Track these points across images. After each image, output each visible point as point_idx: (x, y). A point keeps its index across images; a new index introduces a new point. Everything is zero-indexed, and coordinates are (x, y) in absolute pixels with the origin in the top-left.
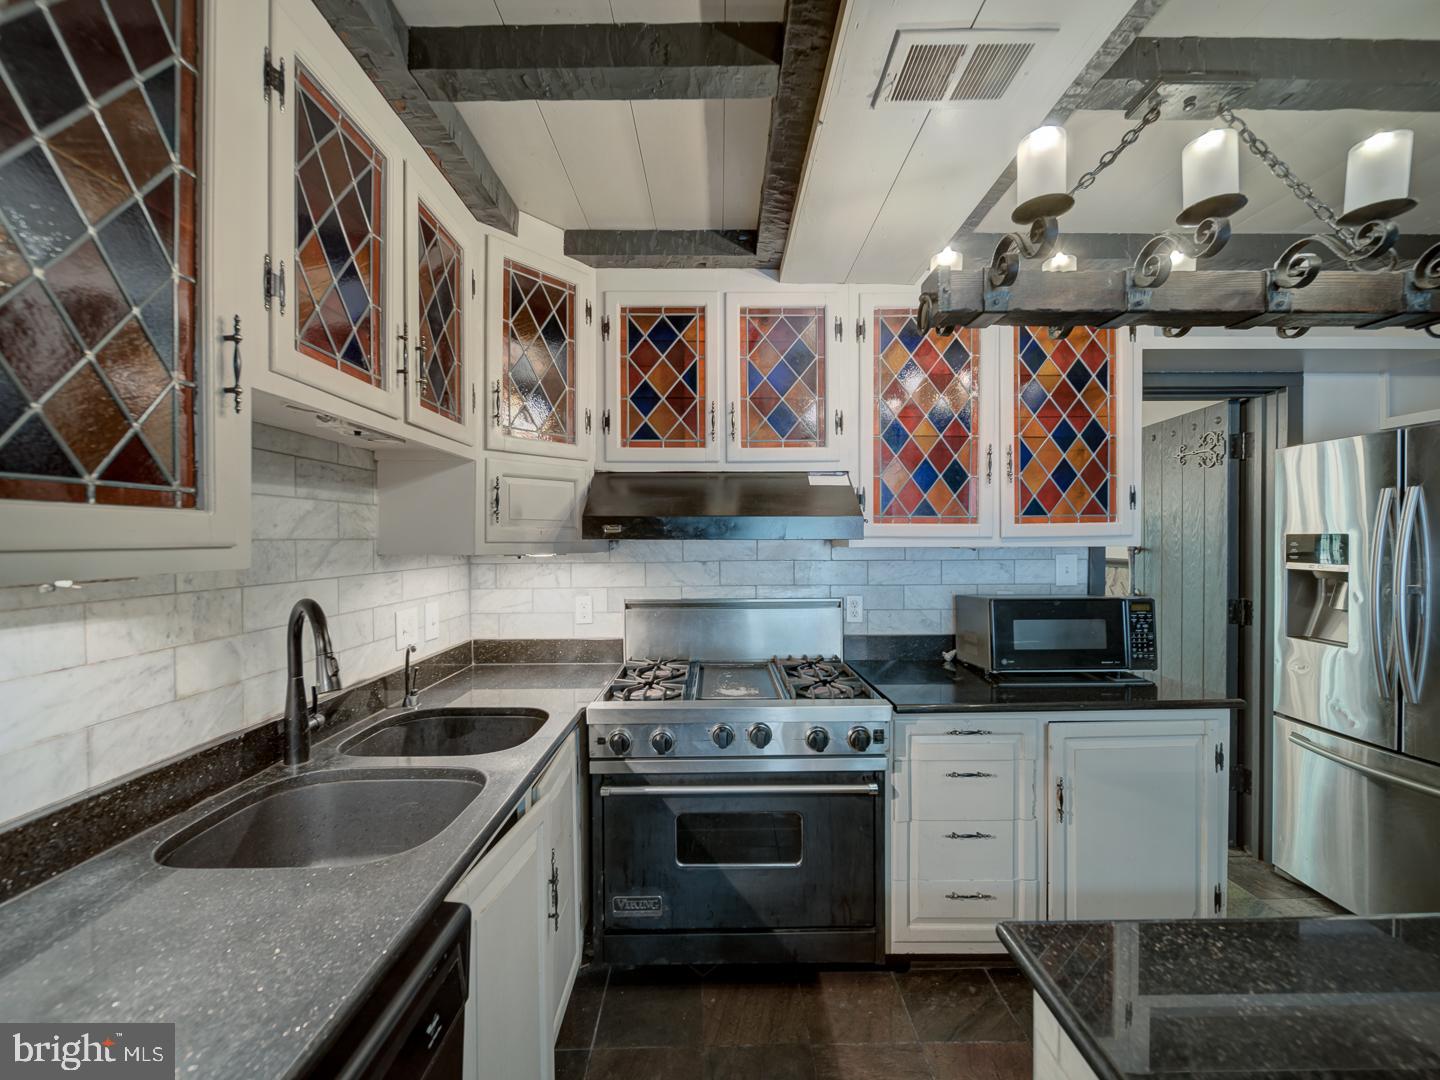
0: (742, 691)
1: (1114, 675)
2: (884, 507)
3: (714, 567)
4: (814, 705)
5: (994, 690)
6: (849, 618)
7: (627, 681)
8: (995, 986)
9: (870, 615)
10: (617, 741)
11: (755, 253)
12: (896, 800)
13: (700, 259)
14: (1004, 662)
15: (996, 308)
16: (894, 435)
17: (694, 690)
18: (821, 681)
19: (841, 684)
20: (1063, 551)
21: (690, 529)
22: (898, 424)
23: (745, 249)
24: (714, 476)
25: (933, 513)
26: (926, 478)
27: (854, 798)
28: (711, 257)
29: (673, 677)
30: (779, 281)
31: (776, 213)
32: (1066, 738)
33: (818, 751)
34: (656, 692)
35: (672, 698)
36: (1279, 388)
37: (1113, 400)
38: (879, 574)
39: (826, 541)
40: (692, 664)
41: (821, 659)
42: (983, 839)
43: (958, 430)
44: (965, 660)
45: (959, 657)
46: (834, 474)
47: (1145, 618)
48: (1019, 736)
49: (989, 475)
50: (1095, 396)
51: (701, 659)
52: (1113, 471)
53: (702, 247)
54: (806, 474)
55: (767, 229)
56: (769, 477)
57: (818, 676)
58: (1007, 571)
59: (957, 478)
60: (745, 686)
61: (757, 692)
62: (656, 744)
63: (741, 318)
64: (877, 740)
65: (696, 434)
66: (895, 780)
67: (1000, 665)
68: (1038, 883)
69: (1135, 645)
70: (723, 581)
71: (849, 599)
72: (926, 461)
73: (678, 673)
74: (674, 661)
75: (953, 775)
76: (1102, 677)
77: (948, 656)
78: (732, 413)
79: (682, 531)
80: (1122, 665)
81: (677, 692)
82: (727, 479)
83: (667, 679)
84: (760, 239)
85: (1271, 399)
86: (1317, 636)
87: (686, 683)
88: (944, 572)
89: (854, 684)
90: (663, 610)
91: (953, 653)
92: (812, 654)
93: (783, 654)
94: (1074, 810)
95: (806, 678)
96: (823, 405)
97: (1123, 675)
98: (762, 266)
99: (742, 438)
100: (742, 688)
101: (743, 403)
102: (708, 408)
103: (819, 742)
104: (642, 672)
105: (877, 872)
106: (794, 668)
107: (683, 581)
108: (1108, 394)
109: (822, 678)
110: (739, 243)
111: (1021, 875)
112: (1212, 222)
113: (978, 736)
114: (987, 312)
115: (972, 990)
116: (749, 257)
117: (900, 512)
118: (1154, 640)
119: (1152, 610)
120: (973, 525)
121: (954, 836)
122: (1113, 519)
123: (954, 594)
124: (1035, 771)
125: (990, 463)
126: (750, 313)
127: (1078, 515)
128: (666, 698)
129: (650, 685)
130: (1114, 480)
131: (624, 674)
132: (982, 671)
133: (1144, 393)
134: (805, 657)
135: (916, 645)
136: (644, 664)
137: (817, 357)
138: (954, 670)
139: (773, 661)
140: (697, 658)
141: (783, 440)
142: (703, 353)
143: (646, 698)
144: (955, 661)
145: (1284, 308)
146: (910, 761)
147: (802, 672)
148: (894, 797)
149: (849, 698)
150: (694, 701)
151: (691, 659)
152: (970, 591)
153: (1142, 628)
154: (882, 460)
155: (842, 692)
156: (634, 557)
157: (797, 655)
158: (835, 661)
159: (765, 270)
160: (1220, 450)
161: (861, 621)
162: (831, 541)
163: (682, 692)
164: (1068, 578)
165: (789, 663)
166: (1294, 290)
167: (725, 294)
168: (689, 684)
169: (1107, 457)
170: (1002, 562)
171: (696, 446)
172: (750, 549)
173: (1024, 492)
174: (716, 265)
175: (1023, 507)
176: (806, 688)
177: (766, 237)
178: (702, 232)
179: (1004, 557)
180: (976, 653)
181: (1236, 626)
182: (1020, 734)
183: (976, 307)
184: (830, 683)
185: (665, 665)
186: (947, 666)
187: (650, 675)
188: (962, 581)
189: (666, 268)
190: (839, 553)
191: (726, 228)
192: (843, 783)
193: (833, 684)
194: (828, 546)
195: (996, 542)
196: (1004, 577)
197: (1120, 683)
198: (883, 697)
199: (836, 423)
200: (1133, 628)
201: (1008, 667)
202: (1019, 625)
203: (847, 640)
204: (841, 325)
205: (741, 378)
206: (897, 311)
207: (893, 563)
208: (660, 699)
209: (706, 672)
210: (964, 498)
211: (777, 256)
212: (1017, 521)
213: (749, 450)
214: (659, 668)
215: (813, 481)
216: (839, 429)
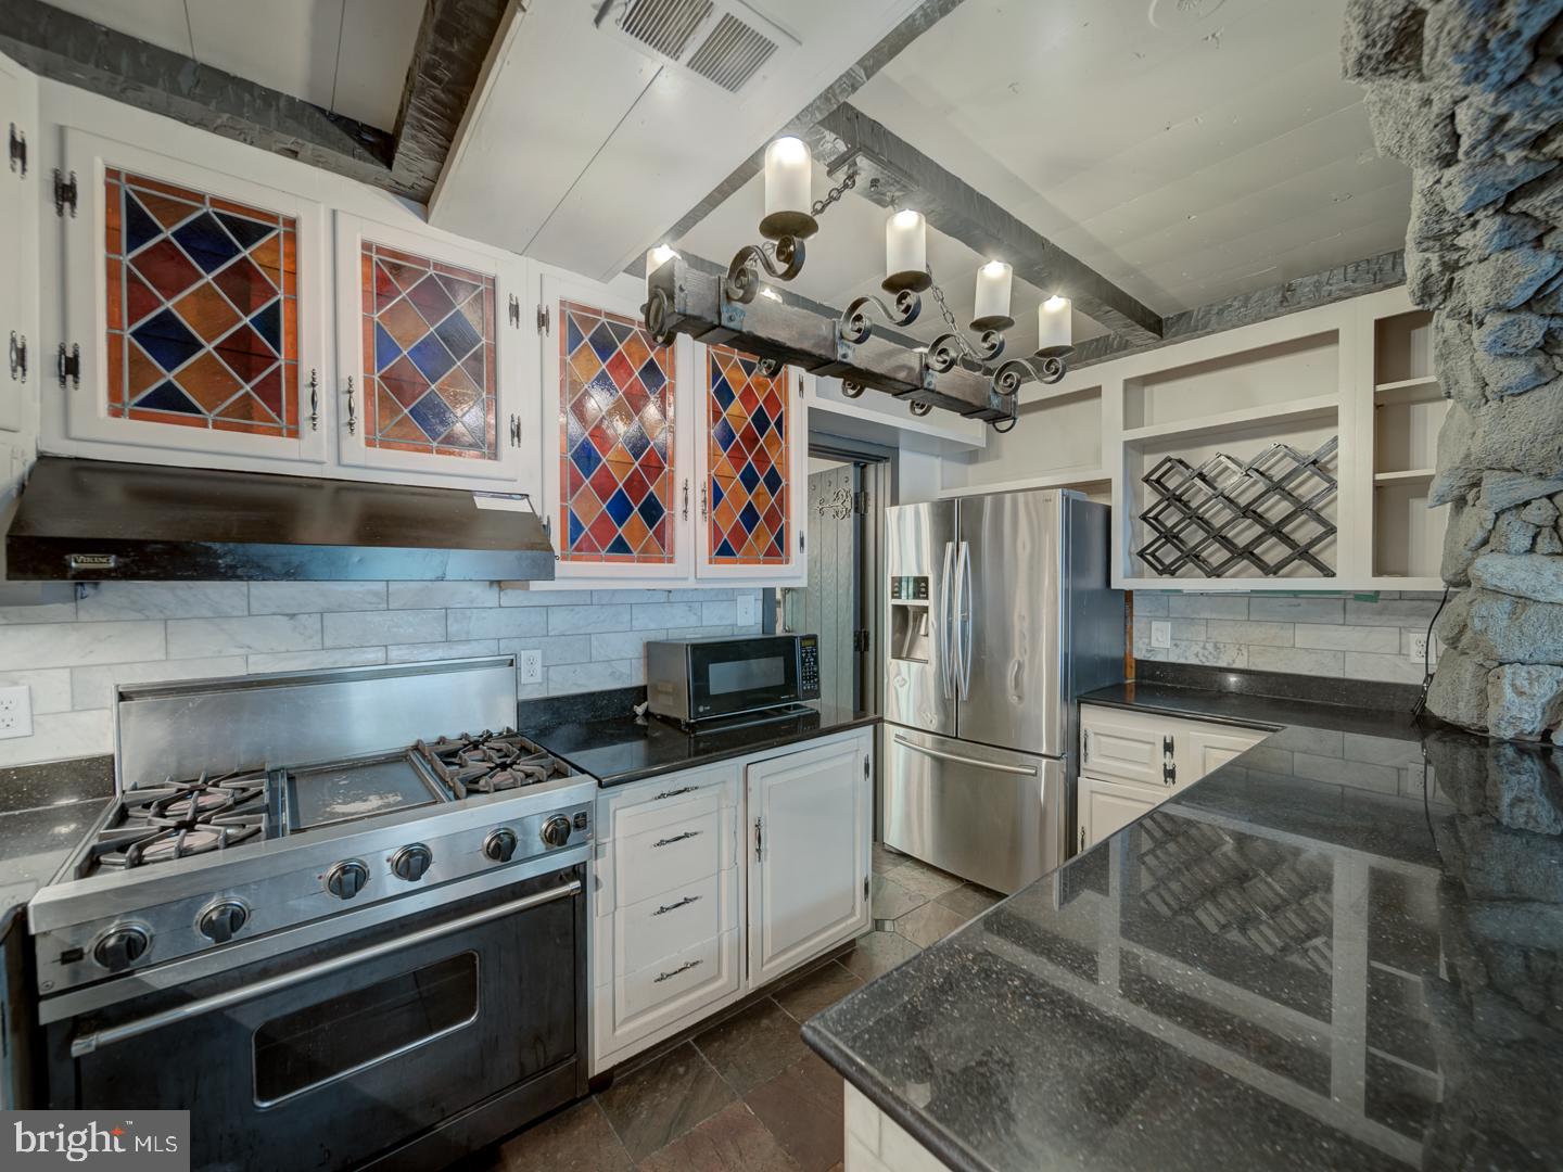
0: (374, 802)
1: (788, 708)
2: (573, 541)
3: (312, 622)
4: (494, 801)
5: (692, 741)
6: (524, 679)
7: (130, 829)
8: (702, 1055)
9: (551, 672)
10: (113, 948)
11: (389, 166)
12: (600, 891)
13: (289, 141)
14: (701, 709)
15: (732, 325)
16: (584, 457)
17: (285, 818)
18: (497, 766)
19: (526, 765)
20: (743, 592)
21: (277, 566)
22: (588, 443)
23: (372, 153)
24: (316, 484)
25: (628, 551)
26: (620, 510)
27: (549, 906)
28: (311, 145)
29: (237, 803)
30: (427, 222)
31: (432, 118)
32: (763, 777)
33: (503, 861)
34: (202, 837)
35: (241, 841)
36: (885, 458)
37: (787, 448)
38: (559, 621)
39: (492, 582)
40: (272, 775)
41: (489, 736)
42: (691, 904)
43: (652, 461)
44: (659, 712)
45: (651, 710)
46: (509, 496)
47: (812, 652)
48: (721, 785)
49: (685, 512)
50: (773, 442)
51: (286, 764)
52: (788, 517)
53: (289, 122)
54: (470, 494)
55: (414, 137)
56: (414, 494)
57: (490, 760)
58: (695, 614)
59: (652, 512)
60: (377, 793)
61: (400, 798)
62: (209, 927)
63: (363, 255)
64: (577, 826)
65: (279, 416)
66: (599, 868)
67: (698, 713)
68: (739, 930)
69: (805, 678)
70: (329, 643)
71: (524, 655)
72: (620, 490)
73: (246, 794)
74: (236, 775)
75: (662, 843)
76: (779, 711)
77: (640, 710)
78: (350, 392)
79: (259, 567)
80: (797, 698)
81: (250, 828)
82: (338, 490)
83: (223, 809)
84: (401, 148)
85: (881, 465)
86: (909, 658)
87: (266, 809)
88: (634, 617)
89: (543, 762)
90: (207, 695)
91: (645, 705)
92: (475, 731)
93: (430, 736)
94: (768, 846)
95: (474, 764)
96: (493, 404)
97: (796, 707)
98: (398, 190)
99: (367, 433)
100: (371, 797)
101: (368, 383)
102: (304, 378)
103: (503, 848)
104: (163, 807)
105: (578, 988)
106: (454, 754)
107: (249, 647)
108: (783, 443)
109: (498, 761)
110: (362, 142)
111: (724, 927)
112: (909, 294)
113: (686, 794)
114: (723, 327)
115: (681, 1070)
116: (378, 169)
117: (593, 549)
118: (817, 672)
119: (815, 645)
120: (671, 565)
121: (663, 910)
122: (787, 562)
123: (645, 641)
124: (736, 817)
125: (686, 499)
126: (377, 253)
127: (761, 557)
128: (229, 843)
129: (189, 826)
130: (788, 523)
131: (123, 816)
132: (678, 721)
133: (810, 449)
134: (466, 736)
135: (605, 702)
136: (171, 791)
137: (484, 341)
138: (646, 724)
139: (417, 748)
140: (279, 764)
141: (435, 444)
142: (293, 288)
143: (183, 853)
144: (647, 714)
145: (931, 387)
146: (614, 840)
147: (465, 756)
148: (597, 889)
149: (540, 781)
150: (288, 837)
151: (268, 768)
152: (660, 636)
153: (809, 662)
154: (572, 486)
155: (528, 775)
156: (140, 611)
157: (452, 734)
158: (509, 734)
159: (407, 200)
160: (848, 505)
161: (540, 680)
162: (499, 582)
163: (263, 826)
164: (746, 620)
165: (442, 748)
166: (937, 373)
167: (334, 212)
168: (272, 810)
169: (782, 502)
170: (689, 604)
171: (280, 435)
172: (376, 594)
173: (716, 531)
174: (316, 161)
175: (715, 548)
176: (476, 780)
177: (410, 150)
178: (291, 100)
179: (694, 599)
180: (671, 703)
181: (859, 653)
182: (724, 782)
183: (711, 318)
184: (511, 765)
185: (216, 785)
186: (639, 721)
187: (186, 807)
188: (652, 626)
189: (215, 130)
190: (511, 597)
191: (337, 111)
192: (535, 892)
193: (514, 767)
194: (495, 588)
195: (691, 584)
196: (693, 620)
197: (793, 714)
198: (583, 771)
199: (512, 432)
200: (803, 663)
201: (703, 715)
202: (715, 670)
203: (522, 707)
204: (517, 306)
205: (365, 347)
206: (585, 309)
207: (577, 608)
208: (215, 848)
209: (300, 783)
210: (660, 535)
211: (425, 183)
212: (710, 562)
213: (377, 451)
214: (203, 792)
215: (482, 503)
216: (516, 439)
